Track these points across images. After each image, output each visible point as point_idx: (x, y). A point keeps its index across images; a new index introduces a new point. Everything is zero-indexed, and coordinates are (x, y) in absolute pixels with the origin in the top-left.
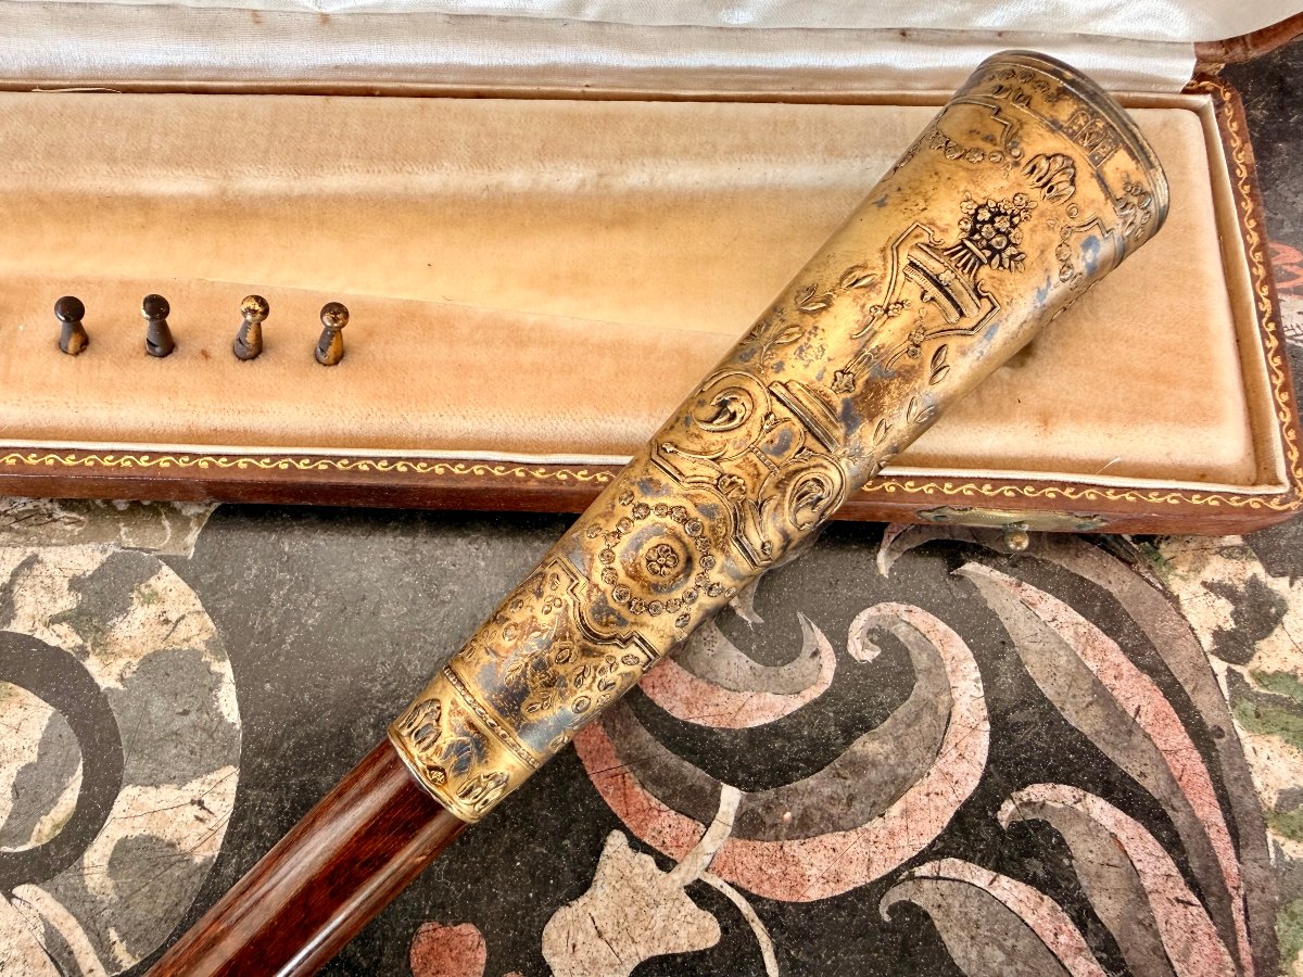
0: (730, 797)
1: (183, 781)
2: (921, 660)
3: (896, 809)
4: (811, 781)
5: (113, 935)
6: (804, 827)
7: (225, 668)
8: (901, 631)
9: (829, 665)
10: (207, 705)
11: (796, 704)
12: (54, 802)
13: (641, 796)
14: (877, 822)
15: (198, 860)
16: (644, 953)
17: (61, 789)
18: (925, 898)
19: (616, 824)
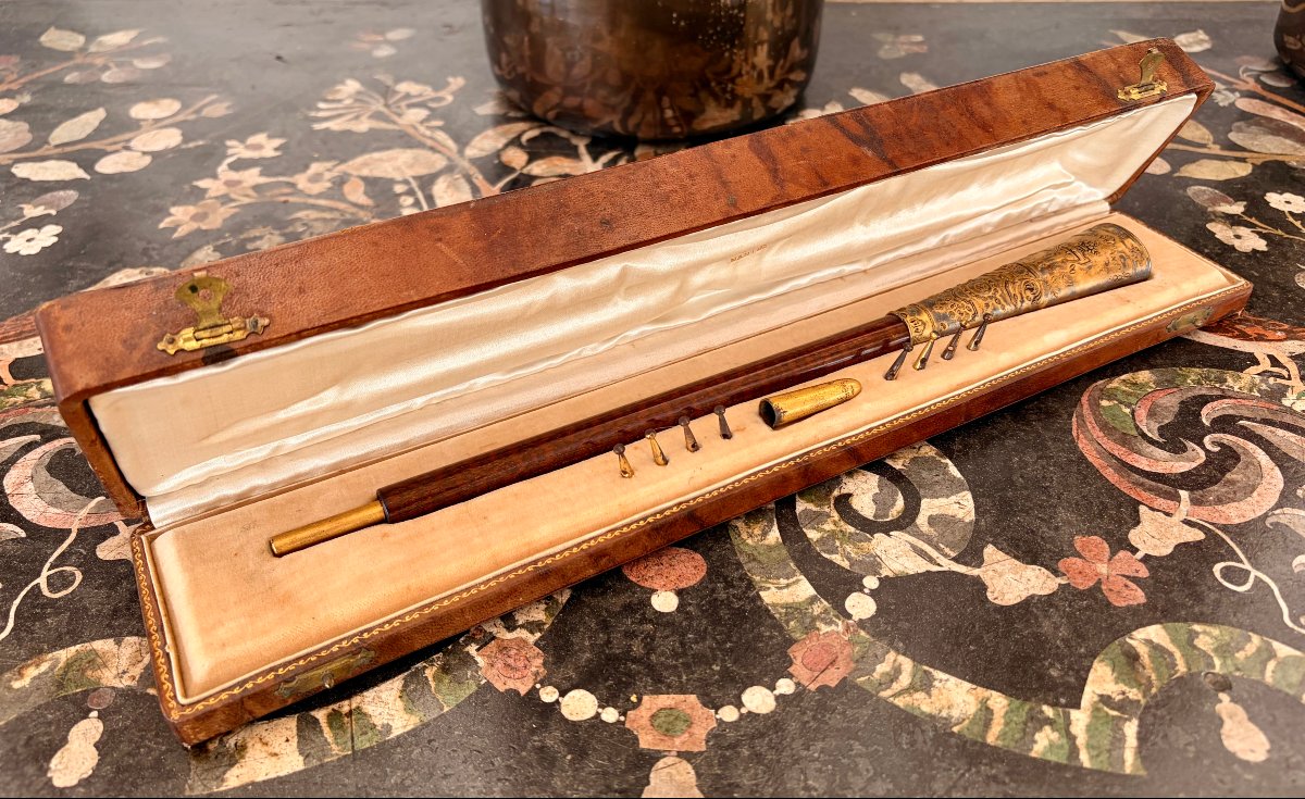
0: (1184, 494)
1: (948, 497)
2: (1240, 451)
3: (1255, 494)
4: (1215, 487)
5: (942, 546)
6: (1219, 501)
7: (948, 461)
8: (1225, 442)
9: (1202, 454)
10: (946, 473)
11: (1194, 465)
12: (893, 505)
13: (1146, 495)
14: (1249, 499)
15: (967, 521)
16: (1176, 543)
17: (895, 501)
18: (1283, 520)
19: (1140, 503)
